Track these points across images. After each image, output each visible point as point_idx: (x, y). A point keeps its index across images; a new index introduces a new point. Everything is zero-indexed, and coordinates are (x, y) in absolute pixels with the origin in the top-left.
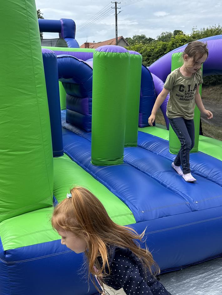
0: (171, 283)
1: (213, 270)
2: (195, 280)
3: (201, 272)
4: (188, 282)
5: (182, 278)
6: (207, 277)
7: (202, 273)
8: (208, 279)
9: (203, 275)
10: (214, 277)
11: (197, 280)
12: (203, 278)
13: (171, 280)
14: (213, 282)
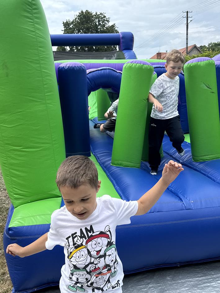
0: (166, 281)
1: (213, 275)
2: (191, 281)
3: (200, 275)
4: (183, 283)
5: (178, 278)
6: (204, 281)
7: (201, 277)
8: (204, 283)
9: (201, 279)
10: (211, 282)
11: (192, 282)
12: (199, 281)
13: (167, 278)
14: (208, 286)
